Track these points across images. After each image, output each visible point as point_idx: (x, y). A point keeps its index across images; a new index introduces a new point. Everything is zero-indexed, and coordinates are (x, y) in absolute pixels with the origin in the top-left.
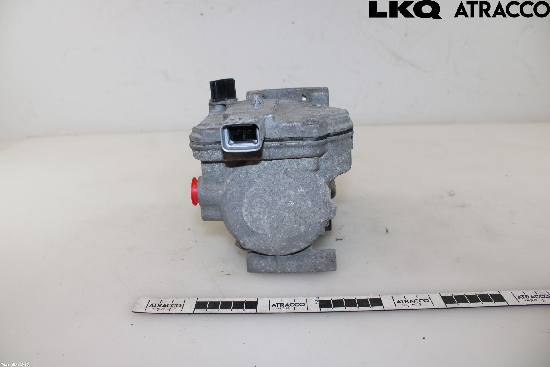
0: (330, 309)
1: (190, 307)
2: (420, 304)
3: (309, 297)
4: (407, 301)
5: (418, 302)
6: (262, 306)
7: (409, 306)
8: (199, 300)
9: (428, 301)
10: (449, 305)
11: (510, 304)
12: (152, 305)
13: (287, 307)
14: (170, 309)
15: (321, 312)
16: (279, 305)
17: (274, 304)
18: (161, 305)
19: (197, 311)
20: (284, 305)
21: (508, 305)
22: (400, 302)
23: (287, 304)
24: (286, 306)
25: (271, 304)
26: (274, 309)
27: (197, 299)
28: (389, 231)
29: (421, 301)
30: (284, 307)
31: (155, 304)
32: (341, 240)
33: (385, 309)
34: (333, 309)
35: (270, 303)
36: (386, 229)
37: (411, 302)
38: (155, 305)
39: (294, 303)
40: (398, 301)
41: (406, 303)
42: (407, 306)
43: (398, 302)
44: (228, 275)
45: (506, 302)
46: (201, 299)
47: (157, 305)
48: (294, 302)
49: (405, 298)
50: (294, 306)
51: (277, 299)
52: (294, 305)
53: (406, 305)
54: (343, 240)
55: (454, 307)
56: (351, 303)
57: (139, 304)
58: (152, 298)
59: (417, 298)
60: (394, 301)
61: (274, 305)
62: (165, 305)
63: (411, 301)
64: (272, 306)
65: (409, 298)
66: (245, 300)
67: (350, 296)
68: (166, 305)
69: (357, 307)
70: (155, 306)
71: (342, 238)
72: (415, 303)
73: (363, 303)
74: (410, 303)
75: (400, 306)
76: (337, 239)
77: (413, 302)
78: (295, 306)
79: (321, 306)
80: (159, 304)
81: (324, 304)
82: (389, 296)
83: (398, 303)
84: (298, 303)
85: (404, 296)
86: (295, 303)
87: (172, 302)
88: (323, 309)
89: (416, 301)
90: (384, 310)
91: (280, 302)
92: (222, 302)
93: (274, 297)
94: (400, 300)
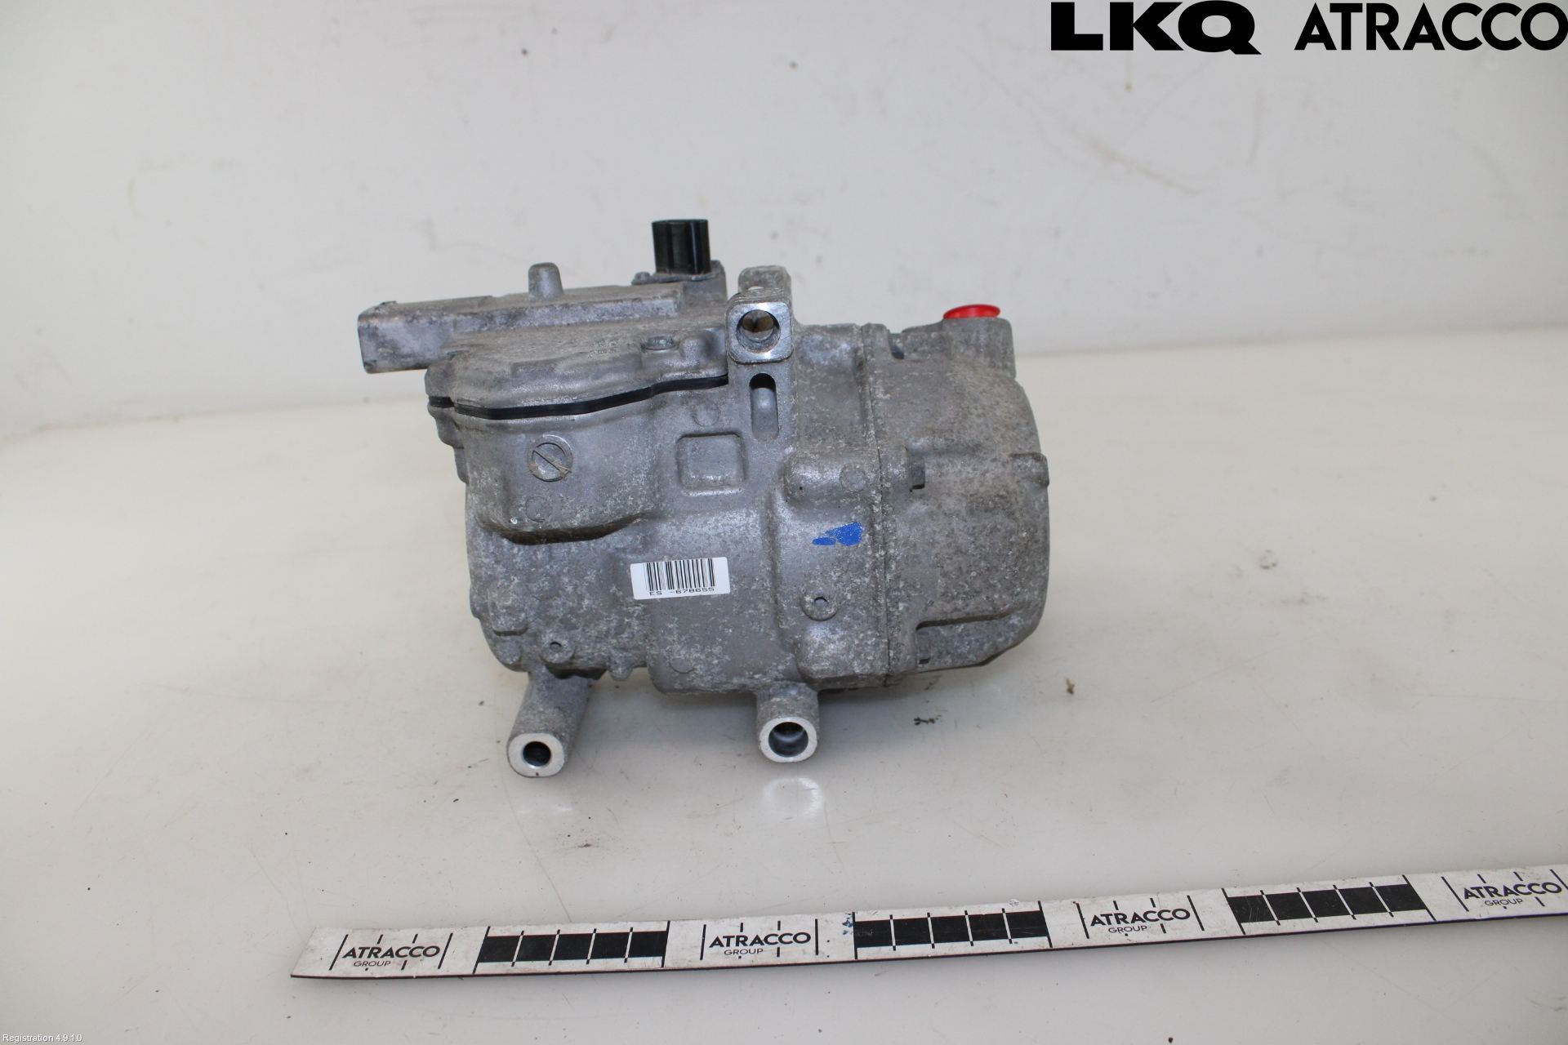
0: (885, 952)
1: (464, 956)
2: (1162, 926)
3: (825, 913)
4: (1121, 918)
5: (1157, 920)
6: (680, 949)
7: (1126, 935)
8: (491, 933)
9: (1188, 915)
10: (1252, 928)
11: (1438, 919)
12: (353, 952)
13: (757, 946)
14: (405, 962)
15: (857, 961)
16: (733, 941)
17: (717, 939)
18: (380, 950)
19: (485, 968)
20: (748, 942)
21: (1432, 920)
22: (1101, 922)
23: (757, 938)
24: (752, 944)
25: (709, 940)
26: (718, 953)
27: (489, 928)
28: (1075, 689)
29: (1165, 915)
30: (748, 948)
31: (360, 948)
32: (930, 724)
33: (1055, 945)
34: (894, 949)
35: (704, 936)
36: (1068, 682)
37: (1133, 921)
38: (361, 951)
39: (776, 935)
40: (1096, 918)
41: (1119, 923)
42: (1123, 933)
43: (1096, 921)
44: (587, 846)
45: (1428, 911)
46: (500, 928)
47: (366, 953)
48: (779, 929)
49: (1117, 909)
50: (776, 943)
51: (727, 921)
52: (776, 939)
53: (1119, 930)
54: (937, 721)
55: (1267, 932)
56: (950, 929)
57: (312, 951)
58: (355, 930)
59: (1154, 906)
60: (1083, 920)
61: (717, 942)
62: (391, 950)
63: (1136, 918)
64: (711, 946)
65: (1128, 907)
66: (632, 929)
67: (950, 906)
68: (394, 951)
69: (968, 943)
70: (361, 955)
71: (933, 716)
72: (1148, 923)
73: (988, 926)
74: (1131, 925)
75: (1100, 935)
76: (918, 721)
77: (1140, 919)
78: (780, 945)
79: (860, 942)
80: (373, 949)
81: (869, 935)
82: (1068, 903)
83: (1093, 924)
84: (791, 935)
85: (1115, 902)
86: (780, 933)
87: (414, 942)
88: (865, 953)
89: (1149, 916)
90: (1051, 950)
91: (737, 933)
92: (562, 937)
93: (719, 917)
94: (1102, 915)
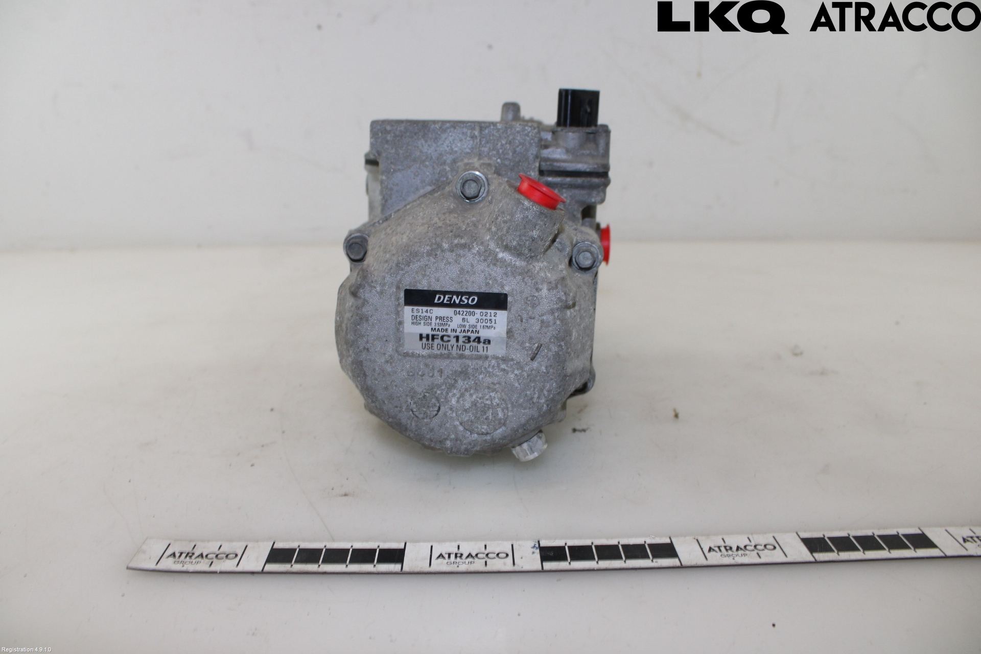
0: (563, 565)
1: (255, 560)
2: (758, 554)
3: (518, 540)
4: (729, 549)
5: (753, 550)
6: (414, 559)
8: (276, 546)
9: (775, 548)
10: (820, 556)
11: (948, 554)
12: (174, 555)
13: (470, 559)
14: (212, 562)
15: (543, 571)
16: (453, 556)
17: (441, 554)
18: (193, 554)
19: (271, 567)
20: (464, 556)
21: (944, 555)
22: (714, 550)
23: (470, 554)
24: (466, 558)
25: (435, 555)
26: (442, 563)
27: (274, 543)
28: (680, 415)
29: (759, 547)
31: (179, 552)
32: (583, 433)
33: (684, 564)
34: (570, 564)
35: (431, 552)
36: (675, 410)
37: (737, 550)
38: (179, 554)
39: (484, 553)
41: (727, 551)
42: (732, 558)
43: (710, 549)
44: (346, 495)
45: (940, 549)
46: (282, 543)
47: (184, 555)
48: (486, 549)
49: (725, 543)
50: (484, 558)
51: (448, 544)
52: (484, 556)
53: (729, 556)
54: (587, 431)
55: (831, 559)
56: (609, 552)
57: (144, 552)
58: (176, 540)
59: (751, 542)
60: (702, 549)
61: (441, 556)
62: (202, 554)
64: (437, 558)
65: (733, 541)
66: (379, 547)
67: (607, 539)
68: (204, 555)
69: (622, 561)
70: (180, 556)
71: (584, 427)
72: (747, 552)
73: (635, 551)
74: (736, 553)
75: (715, 558)
76: (574, 430)
77: (741, 549)
78: (486, 559)
79: (545, 559)
80: (189, 553)
81: (551, 554)
82: (690, 538)
83: (709, 551)
84: (494, 553)
85: (723, 539)
86: (486, 552)
87: (219, 549)
88: (548, 565)
89: (748, 548)
91: (455, 550)
92: (327, 550)
93: (441, 541)
94: (715, 547)
